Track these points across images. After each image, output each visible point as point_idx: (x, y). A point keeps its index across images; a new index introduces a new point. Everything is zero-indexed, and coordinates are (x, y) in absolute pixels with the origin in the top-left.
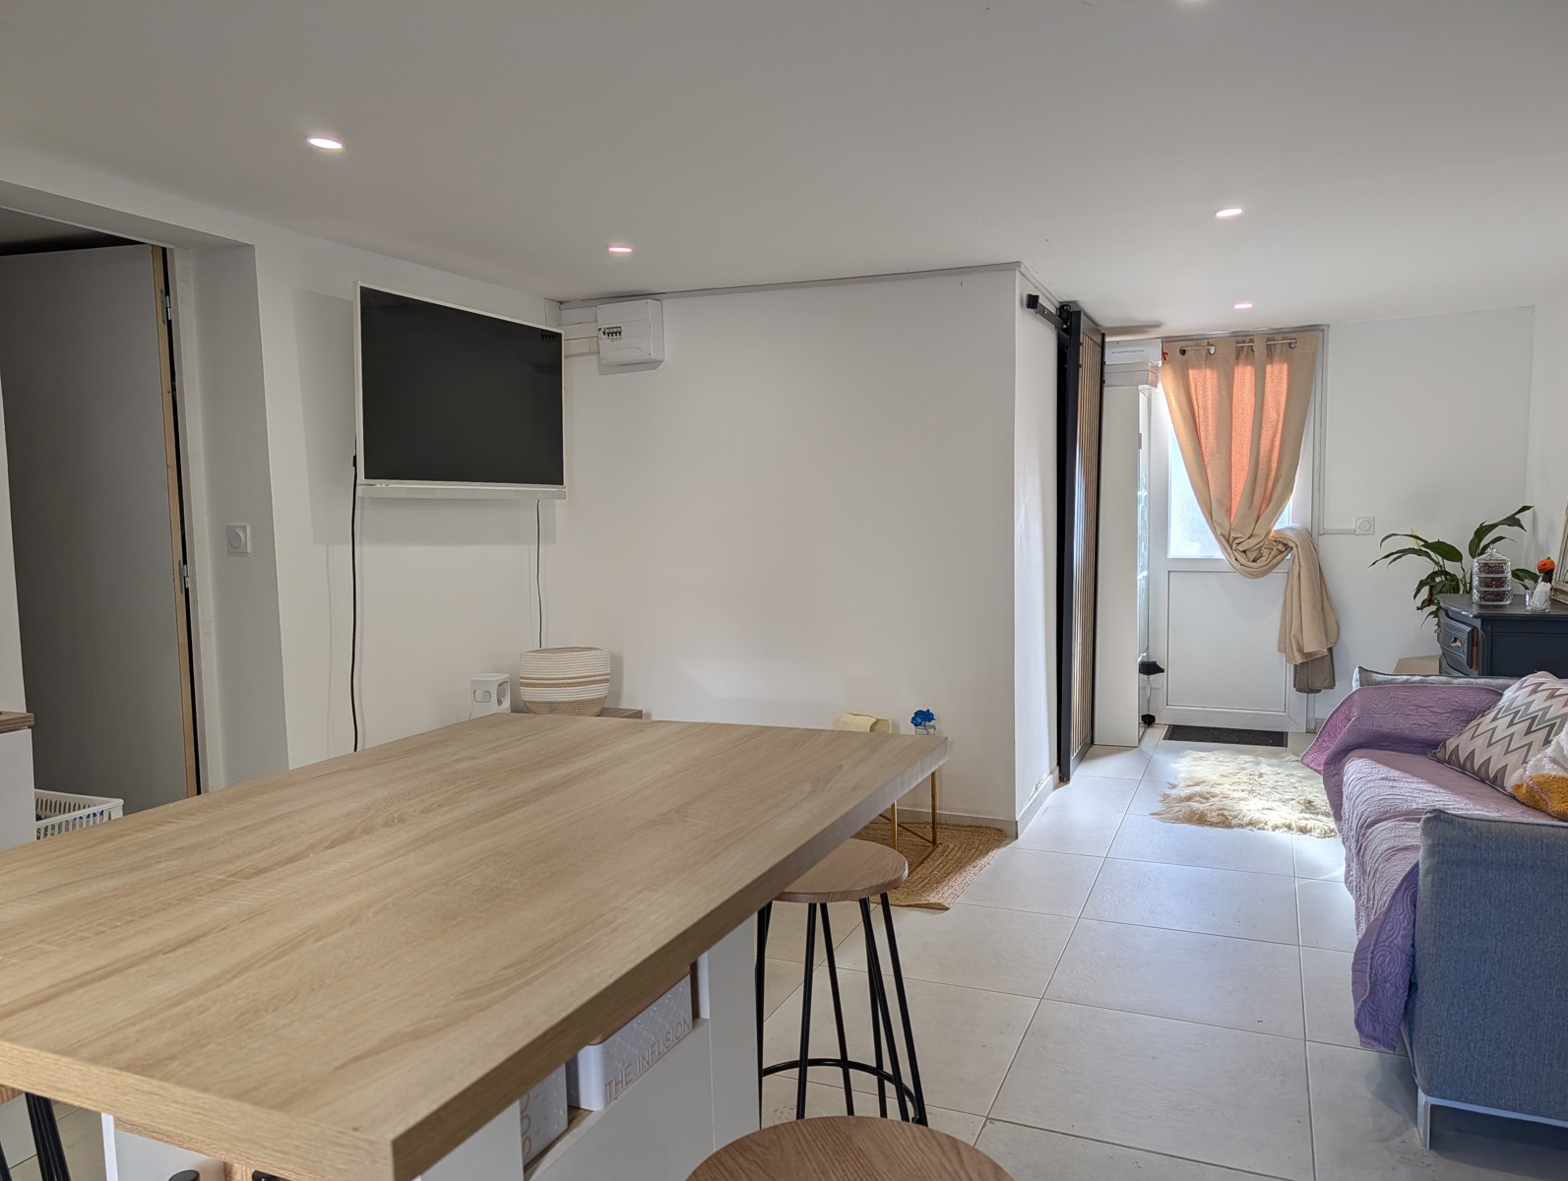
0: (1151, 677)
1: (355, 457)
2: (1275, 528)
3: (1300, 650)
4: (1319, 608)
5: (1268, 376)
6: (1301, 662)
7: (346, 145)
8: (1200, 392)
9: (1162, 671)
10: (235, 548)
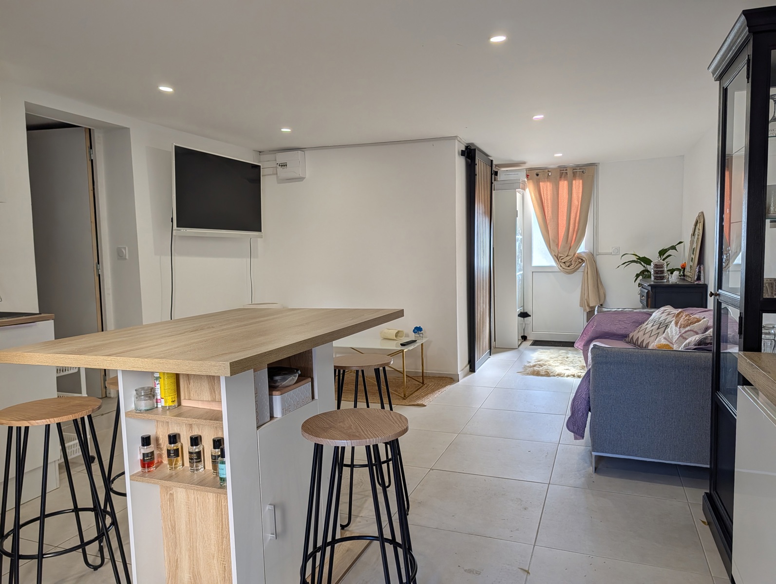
0: (525, 319)
1: (172, 219)
2: (578, 252)
3: (588, 305)
4: (596, 287)
5: (574, 186)
6: (589, 310)
7: (175, 90)
8: (545, 193)
9: (530, 316)
10: (120, 257)
